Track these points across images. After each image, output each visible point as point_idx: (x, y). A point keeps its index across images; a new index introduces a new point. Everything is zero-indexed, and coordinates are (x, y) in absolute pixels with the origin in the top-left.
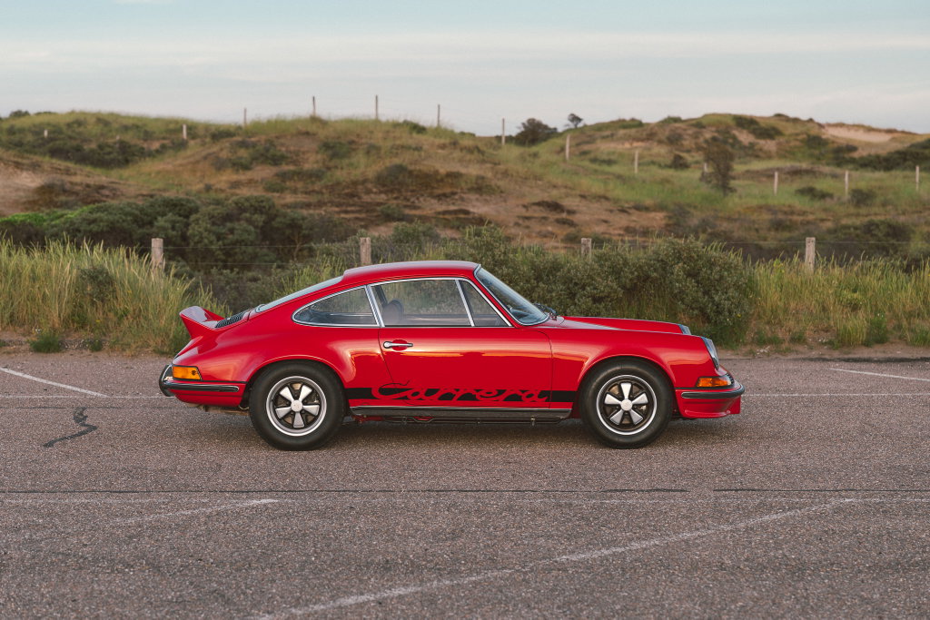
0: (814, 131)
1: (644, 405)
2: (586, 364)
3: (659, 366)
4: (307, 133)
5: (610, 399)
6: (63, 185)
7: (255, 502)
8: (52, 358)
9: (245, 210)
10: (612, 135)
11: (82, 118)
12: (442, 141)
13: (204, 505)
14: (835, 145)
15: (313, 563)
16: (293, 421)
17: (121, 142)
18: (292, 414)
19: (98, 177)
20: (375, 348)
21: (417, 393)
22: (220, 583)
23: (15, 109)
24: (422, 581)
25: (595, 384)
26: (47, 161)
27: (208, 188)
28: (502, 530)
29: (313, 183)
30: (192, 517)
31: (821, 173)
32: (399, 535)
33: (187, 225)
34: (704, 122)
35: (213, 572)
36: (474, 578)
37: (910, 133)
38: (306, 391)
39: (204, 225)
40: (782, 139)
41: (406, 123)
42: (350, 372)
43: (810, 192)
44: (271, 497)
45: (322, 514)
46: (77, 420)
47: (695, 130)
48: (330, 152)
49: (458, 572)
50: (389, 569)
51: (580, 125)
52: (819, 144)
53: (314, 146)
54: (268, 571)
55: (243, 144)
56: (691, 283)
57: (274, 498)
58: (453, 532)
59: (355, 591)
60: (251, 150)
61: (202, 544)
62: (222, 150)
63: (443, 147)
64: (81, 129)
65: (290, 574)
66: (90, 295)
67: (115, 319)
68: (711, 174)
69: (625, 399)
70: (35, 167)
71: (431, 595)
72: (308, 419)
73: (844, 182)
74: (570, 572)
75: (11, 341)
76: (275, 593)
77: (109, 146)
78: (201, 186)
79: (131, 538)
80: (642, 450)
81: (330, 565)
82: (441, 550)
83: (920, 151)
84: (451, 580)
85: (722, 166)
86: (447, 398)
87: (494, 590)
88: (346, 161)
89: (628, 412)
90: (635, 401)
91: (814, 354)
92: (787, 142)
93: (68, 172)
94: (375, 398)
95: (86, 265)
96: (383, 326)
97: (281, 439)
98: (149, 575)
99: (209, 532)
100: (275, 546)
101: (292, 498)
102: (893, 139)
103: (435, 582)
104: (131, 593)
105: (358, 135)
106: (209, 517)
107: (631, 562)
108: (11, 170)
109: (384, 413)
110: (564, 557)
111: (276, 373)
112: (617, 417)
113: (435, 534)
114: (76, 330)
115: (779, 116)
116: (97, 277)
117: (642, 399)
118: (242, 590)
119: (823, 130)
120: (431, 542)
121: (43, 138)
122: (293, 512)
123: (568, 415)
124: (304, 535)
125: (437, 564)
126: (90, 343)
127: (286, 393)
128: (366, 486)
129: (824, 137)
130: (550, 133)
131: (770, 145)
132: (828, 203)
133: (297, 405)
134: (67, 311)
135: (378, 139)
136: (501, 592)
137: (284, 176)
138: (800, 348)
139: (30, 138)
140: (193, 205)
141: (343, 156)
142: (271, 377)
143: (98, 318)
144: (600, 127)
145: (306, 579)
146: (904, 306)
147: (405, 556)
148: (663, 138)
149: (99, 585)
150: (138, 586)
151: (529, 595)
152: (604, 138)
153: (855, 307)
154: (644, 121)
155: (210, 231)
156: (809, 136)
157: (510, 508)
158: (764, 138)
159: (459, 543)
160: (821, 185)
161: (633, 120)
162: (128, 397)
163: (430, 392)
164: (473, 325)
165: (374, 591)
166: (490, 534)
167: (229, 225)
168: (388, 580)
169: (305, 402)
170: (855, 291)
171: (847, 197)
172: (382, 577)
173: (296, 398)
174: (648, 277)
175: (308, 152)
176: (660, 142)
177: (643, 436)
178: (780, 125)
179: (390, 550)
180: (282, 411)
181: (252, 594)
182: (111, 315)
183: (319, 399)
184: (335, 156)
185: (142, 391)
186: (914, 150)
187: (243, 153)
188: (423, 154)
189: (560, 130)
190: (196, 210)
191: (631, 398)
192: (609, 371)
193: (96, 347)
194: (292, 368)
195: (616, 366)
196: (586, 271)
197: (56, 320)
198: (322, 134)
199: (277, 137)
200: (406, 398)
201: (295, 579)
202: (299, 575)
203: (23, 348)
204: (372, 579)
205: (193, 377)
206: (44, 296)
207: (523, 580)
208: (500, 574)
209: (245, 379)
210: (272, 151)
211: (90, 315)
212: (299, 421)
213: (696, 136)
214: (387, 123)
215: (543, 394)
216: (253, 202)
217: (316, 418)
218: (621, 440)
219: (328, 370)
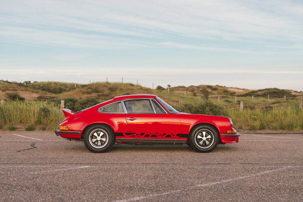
0: (226, 89)
1: (209, 139)
2: (191, 126)
3: (215, 126)
4: (105, 86)
5: (199, 137)
6: (44, 97)
7: (83, 167)
8: (31, 132)
9: (89, 102)
10: (178, 89)
11: (50, 83)
12: (138, 88)
13: (64, 168)
14: (231, 92)
15: (102, 187)
16: (98, 143)
17: (60, 88)
18: (97, 141)
19: (53, 95)
20: (124, 121)
21: (137, 135)
22: (63, 195)
23: (35, 81)
24: (145, 194)
25: (194, 132)
26: (40, 91)
27: (80, 98)
28: (172, 176)
29: (107, 97)
30: (59, 172)
31: (229, 97)
32: (134, 177)
33: (74, 105)
34: (200, 87)
35: (61, 191)
36: (166, 193)
37: (248, 90)
38: (102, 134)
39: (79, 105)
40: (218, 91)
41: (129, 84)
42: (116, 128)
43: (227, 101)
44: (88, 166)
45: (106, 171)
46: (31, 145)
47: (197, 88)
48: (111, 90)
49: (159, 191)
50: (132, 190)
51: (170, 87)
52: (227, 92)
53: (107, 89)
54: (83, 190)
55: (90, 88)
56: (211, 112)
57: (89, 166)
58: (154, 176)
59: (118, 198)
60: (91, 89)
61: (60, 180)
62: (84, 89)
63: (139, 89)
64: (50, 85)
65: (92, 191)
66: (43, 115)
67: (50, 122)
68: (204, 96)
69: (204, 137)
70: (37, 92)
71: (150, 200)
72: (102, 143)
73: (235, 99)
74: (204, 191)
75: (20, 128)
76: (85, 199)
77: (57, 89)
78: (79, 98)
79: (33, 178)
80: (209, 153)
81: (108, 188)
82: (151, 183)
83: (251, 94)
84: (157, 194)
85: (206, 95)
86: (147, 136)
87: (176, 198)
88: (114, 92)
89: (205, 141)
90: (207, 137)
91: (245, 132)
92: (219, 91)
93: (45, 94)
94: (124, 136)
95: (42, 107)
96: (127, 113)
97: (94, 149)
98: (35, 192)
99: (63, 176)
100: (88, 181)
101: (96, 166)
102: (244, 91)
103: (151, 195)
104: (24, 199)
105: (118, 86)
106: (65, 171)
107: (226, 187)
108: (31, 93)
109: (127, 141)
110: (199, 185)
111: (92, 128)
112: (201, 143)
113: (148, 177)
114: (39, 125)
115: (217, 85)
116: (45, 110)
117: (209, 137)
118: (71, 198)
119: (228, 89)
120: (146, 180)
121: (40, 87)
122: (96, 170)
123: (185, 142)
124: (99, 177)
125: (150, 188)
126: (42, 128)
127: (95, 134)
128: (121, 162)
129: (228, 90)
130: (163, 89)
131: (215, 92)
132: (232, 104)
133: (99, 138)
134: (36, 119)
135: (123, 87)
136: (179, 198)
137: (99, 96)
138: (241, 130)
139: (37, 87)
140: (76, 100)
141: (114, 91)
142: (91, 129)
143: (45, 121)
144: (175, 88)
145: (98, 193)
146: (268, 120)
147: (137, 185)
148: (190, 90)
149: (12, 196)
150: (29, 196)
151: (191, 200)
152: (176, 90)
153: (255, 120)
154: (185, 86)
155: (80, 107)
156: (224, 90)
157: (173, 169)
158: (214, 90)
159: (158, 180)
160: (230, 100)
161: (183, 86)
162: (50, 140)
163: (142, 134)
164: (155, 113)
165: (126, 198)
166: (168, 177)
167: (85, 105)
168: (131, 194)
169: (101, 137)
170: (255, 115)
171: (236, 102)
172: (129, 193)
173: (99, 136)
174: (198, 111)
175: (105, 90)
176: (189, 91)
177: (210, 149)
178: (218, 87)
179: (131, 182)
180: (94, 140)
181: (75, 200)
182: (49, 121)
183: (106, 136)
184: (112, 91)
185: (54, 139)
186: (249, 93)
187: (90, 90)
188: (134, 91)
189: (166, 88)
190: (76, 101)
191: (206, 136)
192: (199, 128)
193: (44, 129)
194: (97, 126)
195: (201, 126)
196: (182, 109)
197: (33, 122)
198: (109, 86)
199: (98, 87)
200: (134, 136)
201: (94, 193)
202: (96, 192)
203: (23, 129)
204: (125, 194)
205: (66, 129)
206: (30, 115)
207: (187, 194)
208: (176, 191)
209: (82, 130)
210: (96, 90)
211: (43, 121)
212: (99, 143)
213: (198, 90)
214: (125, 84)
215: (177, 135)
216: (91, 99)
217: (105, 142)
218: (203, 150)
219: (109, 127)
